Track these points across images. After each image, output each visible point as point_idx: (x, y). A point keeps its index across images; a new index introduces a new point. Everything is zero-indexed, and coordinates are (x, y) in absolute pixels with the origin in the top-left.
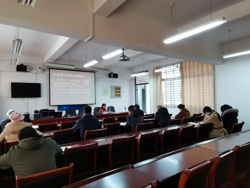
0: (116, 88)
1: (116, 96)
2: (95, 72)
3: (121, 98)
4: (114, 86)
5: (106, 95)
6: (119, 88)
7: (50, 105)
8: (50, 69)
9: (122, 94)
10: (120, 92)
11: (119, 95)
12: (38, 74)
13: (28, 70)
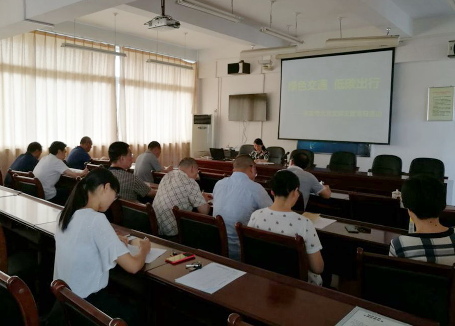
2: (393, 49)
7: (279, 138)
8: (282, 60)
12: (266, 75)
13: (241, 70)
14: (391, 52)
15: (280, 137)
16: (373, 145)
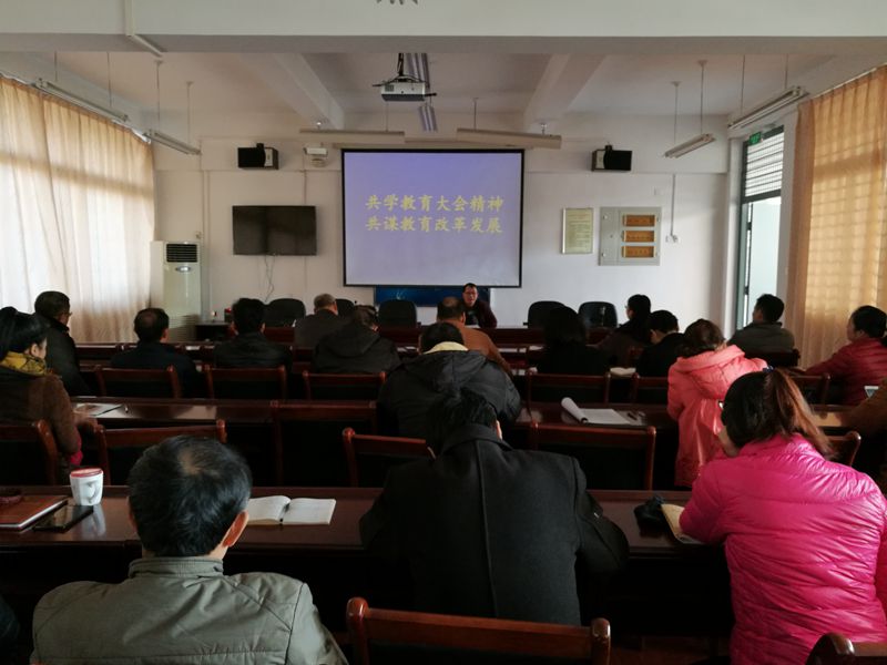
0: (632, 220)
1: (631, 253)
2: (522, 151)
3: (657, 263)
4: (620, 210)
5: (577, 249)
6: (651, 220)
7: (345, 284)
9: (663, 246)
10: (651, 237)
11: (650, 253)
12: (309, 175)
13: (269, 162)
14: (520, 155)
15: (348, 283)
16: (492, 290)
